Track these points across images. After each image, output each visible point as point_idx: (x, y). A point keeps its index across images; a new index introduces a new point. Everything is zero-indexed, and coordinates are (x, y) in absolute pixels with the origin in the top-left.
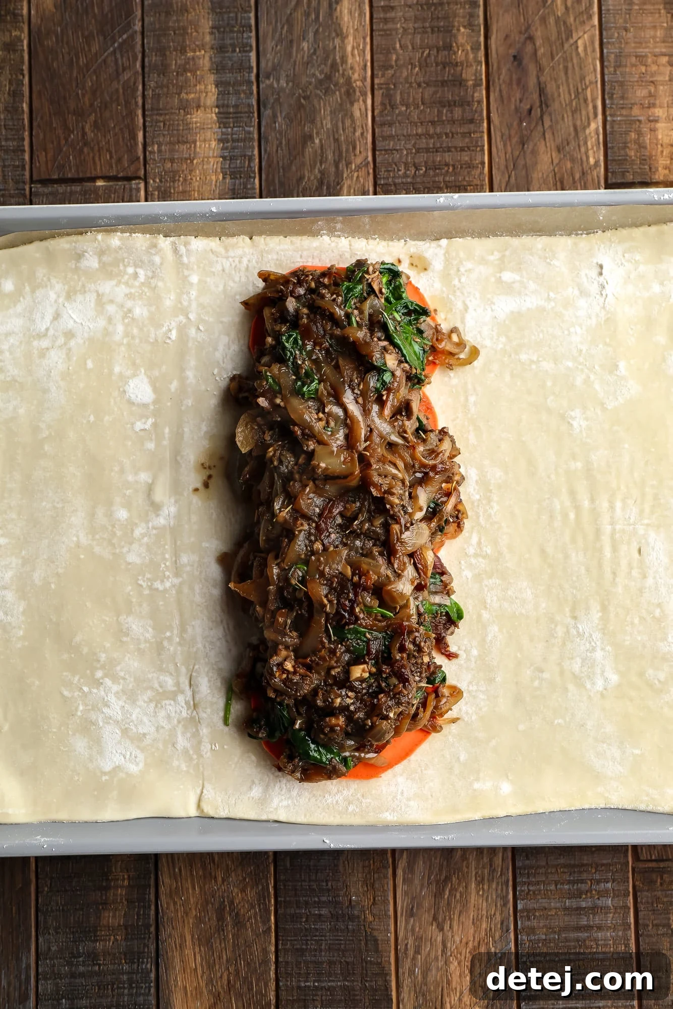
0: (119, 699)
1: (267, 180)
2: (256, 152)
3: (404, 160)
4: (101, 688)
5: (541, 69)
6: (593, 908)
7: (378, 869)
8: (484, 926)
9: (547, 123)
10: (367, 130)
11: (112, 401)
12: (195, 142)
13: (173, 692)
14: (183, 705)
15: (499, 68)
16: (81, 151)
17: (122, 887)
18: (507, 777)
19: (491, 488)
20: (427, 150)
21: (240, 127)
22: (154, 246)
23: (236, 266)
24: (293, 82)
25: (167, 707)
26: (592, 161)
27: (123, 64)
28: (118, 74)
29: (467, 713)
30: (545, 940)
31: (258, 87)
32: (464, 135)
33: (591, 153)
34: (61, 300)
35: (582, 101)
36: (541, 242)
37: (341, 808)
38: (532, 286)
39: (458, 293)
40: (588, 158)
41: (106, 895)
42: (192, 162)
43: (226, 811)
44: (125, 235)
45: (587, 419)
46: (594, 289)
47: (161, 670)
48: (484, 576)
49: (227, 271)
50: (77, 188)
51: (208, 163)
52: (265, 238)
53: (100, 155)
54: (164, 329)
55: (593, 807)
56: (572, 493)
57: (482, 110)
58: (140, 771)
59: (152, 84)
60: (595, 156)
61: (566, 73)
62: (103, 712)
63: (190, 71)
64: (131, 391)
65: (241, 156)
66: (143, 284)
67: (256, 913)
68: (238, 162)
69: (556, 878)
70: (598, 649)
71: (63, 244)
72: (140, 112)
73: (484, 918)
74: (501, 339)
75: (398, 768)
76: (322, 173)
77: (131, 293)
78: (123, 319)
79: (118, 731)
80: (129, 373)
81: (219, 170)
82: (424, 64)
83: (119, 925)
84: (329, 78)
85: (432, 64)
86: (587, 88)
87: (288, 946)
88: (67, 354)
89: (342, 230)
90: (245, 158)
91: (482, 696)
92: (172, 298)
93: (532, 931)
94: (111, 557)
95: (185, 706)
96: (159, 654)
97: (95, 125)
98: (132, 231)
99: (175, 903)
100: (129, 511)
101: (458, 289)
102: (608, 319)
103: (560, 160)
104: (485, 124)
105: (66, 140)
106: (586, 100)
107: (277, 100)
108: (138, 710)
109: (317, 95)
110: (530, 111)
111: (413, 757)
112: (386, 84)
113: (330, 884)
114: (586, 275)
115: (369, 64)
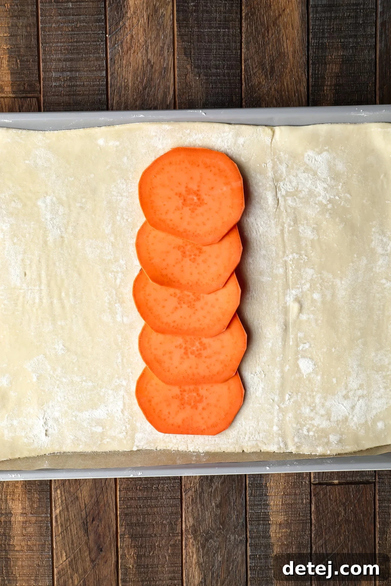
0: (319, 193)
1: (242, 483)
2: (248, 498)
3: (165, 493)
4: (329, 198)
5: (87, 543)
6: (63, 71)
7: (184, 94)
8: (124, 62)
9: (84, 513)
10: (185, 510)
11: (322, 360)
12: (282, 504)
13: (288, 196)
14: (282, 189)
15: (110, 544)
16: (346, 500)
17: (327, 86)
18: (100, 148)
19: (109, 310)
20: (151, 498)
21: (257, 513)
22: (297, 447)
23: (252, 435)
24: (227, 538)
25: (291, 188)
26: (59, 492)
27: (323, 549)
28: (325, 543)
29: (123, 183)
30: (90, 54)
31: (246, 535)
32: (131, 507)
33: (59, 496)
34: (351, 416)
35: (64, 525)
36: (80, 449)
37: (194, 131)
38: (85, 424)
39: (127, 420)
40: (61, 493)
41: (337, 81)
42: (284, 493)
43: (258, 129)
44: (314, 454)
45: (55, 349)
46: (50, 422)
47: (295, 209)
48: (113, 261)
49: (257, 433)
50: (349, 479)
51: (275, 493)
52: (236, 451)
53: (336, 497)
54: (292, 400)
55: (52, 132)
56: (63, 307)
57: (120, 521)
58: (306, 152)
59: (306, 537)
60: (57, 494)
61: (72, 541)
62: (328, 185)
63: (284, 544)
64: (311, 365)
65: (256, 496)
66: (305, 426)
67: (253, 70)
68: (258, 493)
69: (84, 89)
70: (49, 219)
71: (349, 448)
72: (313, 521)
73: (124, 66)
74: (103, 394)
75: (162, 153)
76: (210, 486)
77: (311, 420)
78: (316, 405)
79: (319, 174)
80: (312, 376)
81: (269, 488)
82: (153, 547)
83: (329, 64)
84: (207, 540)
85: (148, 547)
86: (61, 533)
87: (234, 52)
88: (347, 386)
89: (192, 456)
90: (254, 495)
91: (115, 193)
92: (288, 418)
93: (97, 59)
94: (323, 271)
95: (281, 188)
96: (296, 217)
97: (338, 514)
98: (310, 455)
99: (298, 76)
100: (312, 298)
101: (127, 423)
102: (42, 405)
103: (76, 492)
104: (118, 513)
105: (355, 506)
106: (62, 526)
107: (236, 527)
108: (308, 186)
109: (213, 530)
110: (93, 520)
111: (153, 159)
112: (174, 536)
113: (211, 86)
114: (55, 430)
115: (184, 547)
